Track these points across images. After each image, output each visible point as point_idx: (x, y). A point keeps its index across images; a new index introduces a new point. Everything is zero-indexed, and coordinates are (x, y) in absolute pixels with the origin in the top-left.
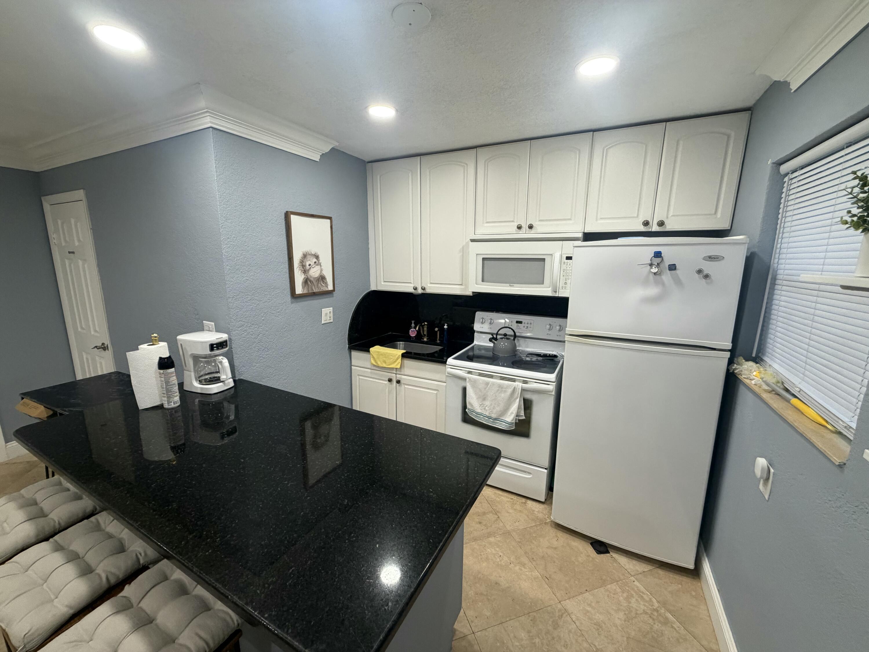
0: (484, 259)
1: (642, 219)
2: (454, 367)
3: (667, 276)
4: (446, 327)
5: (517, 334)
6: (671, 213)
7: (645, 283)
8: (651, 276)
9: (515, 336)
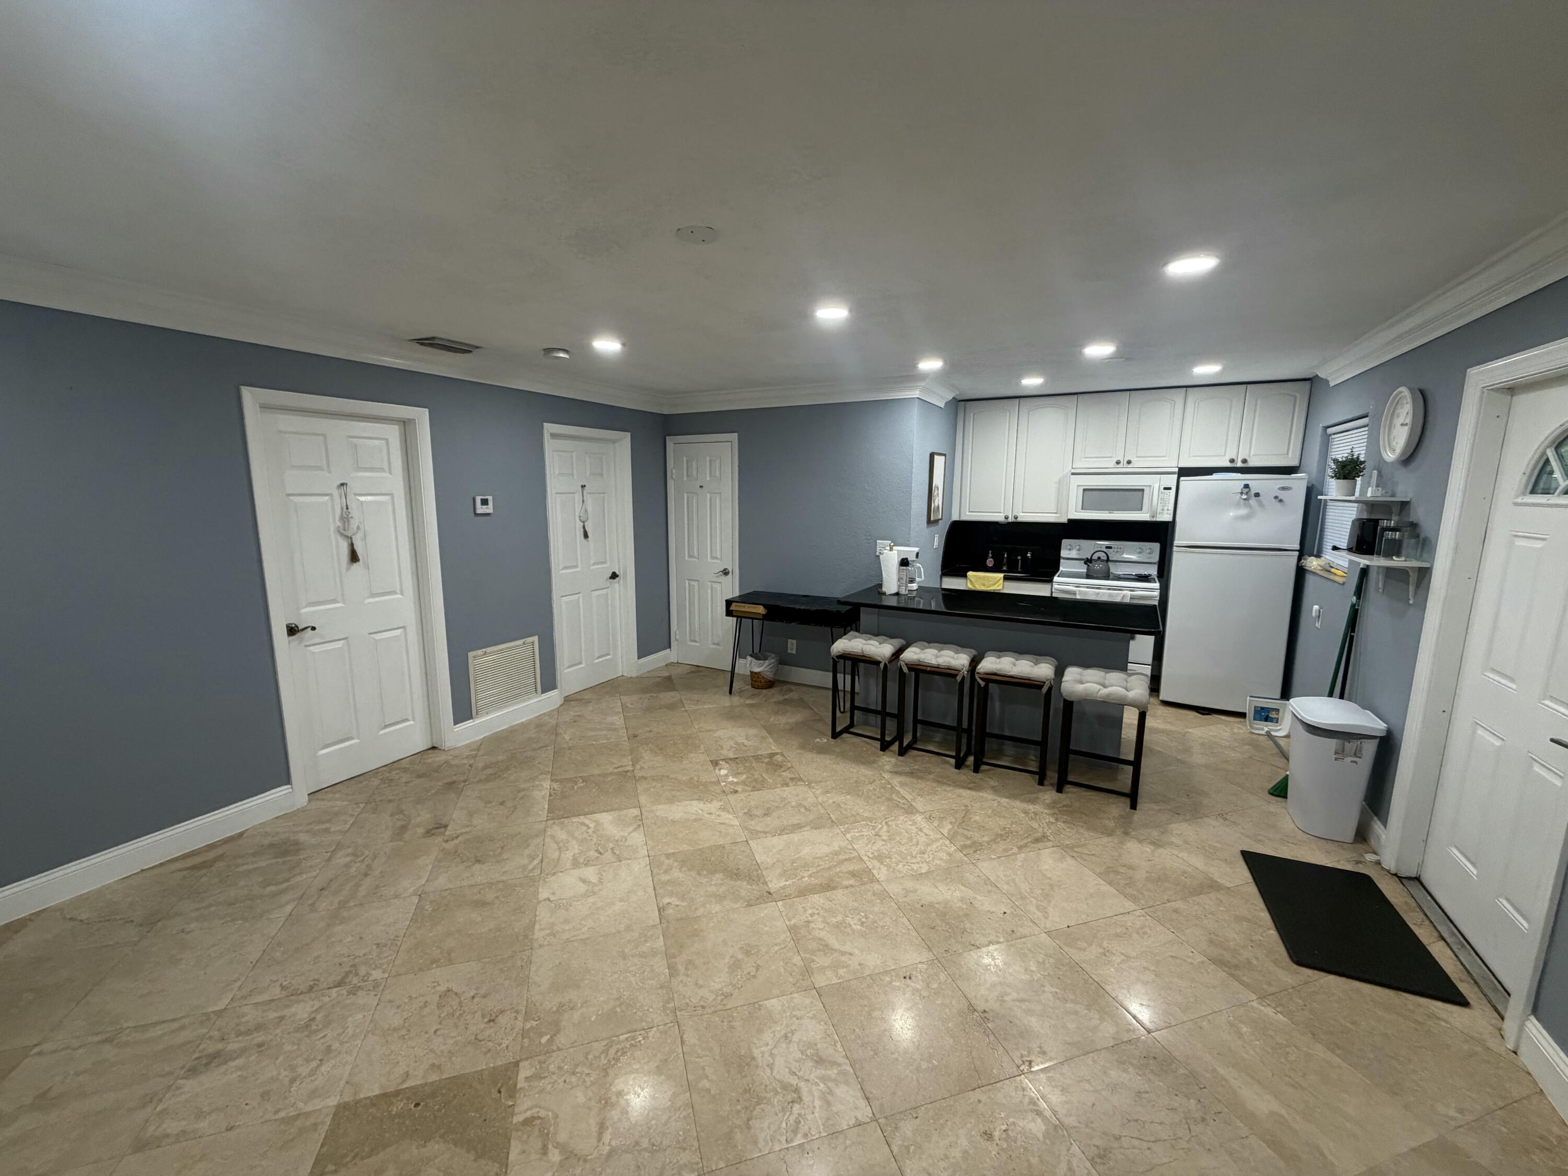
0: (1084, 490)
1: (1228, 458)
2: (1060, 583)
3: (1253, 501)
4: (1029, 555)
5: (1110, 559)
6: (1252, 452)
7: (1238, 505)
8: (1242, 501)
9: (1108, 560)
